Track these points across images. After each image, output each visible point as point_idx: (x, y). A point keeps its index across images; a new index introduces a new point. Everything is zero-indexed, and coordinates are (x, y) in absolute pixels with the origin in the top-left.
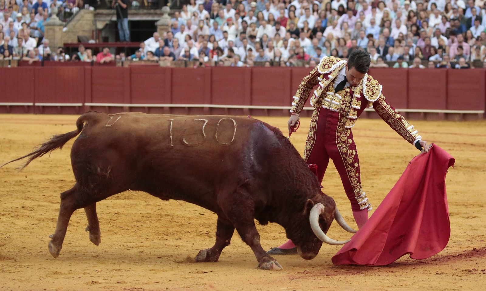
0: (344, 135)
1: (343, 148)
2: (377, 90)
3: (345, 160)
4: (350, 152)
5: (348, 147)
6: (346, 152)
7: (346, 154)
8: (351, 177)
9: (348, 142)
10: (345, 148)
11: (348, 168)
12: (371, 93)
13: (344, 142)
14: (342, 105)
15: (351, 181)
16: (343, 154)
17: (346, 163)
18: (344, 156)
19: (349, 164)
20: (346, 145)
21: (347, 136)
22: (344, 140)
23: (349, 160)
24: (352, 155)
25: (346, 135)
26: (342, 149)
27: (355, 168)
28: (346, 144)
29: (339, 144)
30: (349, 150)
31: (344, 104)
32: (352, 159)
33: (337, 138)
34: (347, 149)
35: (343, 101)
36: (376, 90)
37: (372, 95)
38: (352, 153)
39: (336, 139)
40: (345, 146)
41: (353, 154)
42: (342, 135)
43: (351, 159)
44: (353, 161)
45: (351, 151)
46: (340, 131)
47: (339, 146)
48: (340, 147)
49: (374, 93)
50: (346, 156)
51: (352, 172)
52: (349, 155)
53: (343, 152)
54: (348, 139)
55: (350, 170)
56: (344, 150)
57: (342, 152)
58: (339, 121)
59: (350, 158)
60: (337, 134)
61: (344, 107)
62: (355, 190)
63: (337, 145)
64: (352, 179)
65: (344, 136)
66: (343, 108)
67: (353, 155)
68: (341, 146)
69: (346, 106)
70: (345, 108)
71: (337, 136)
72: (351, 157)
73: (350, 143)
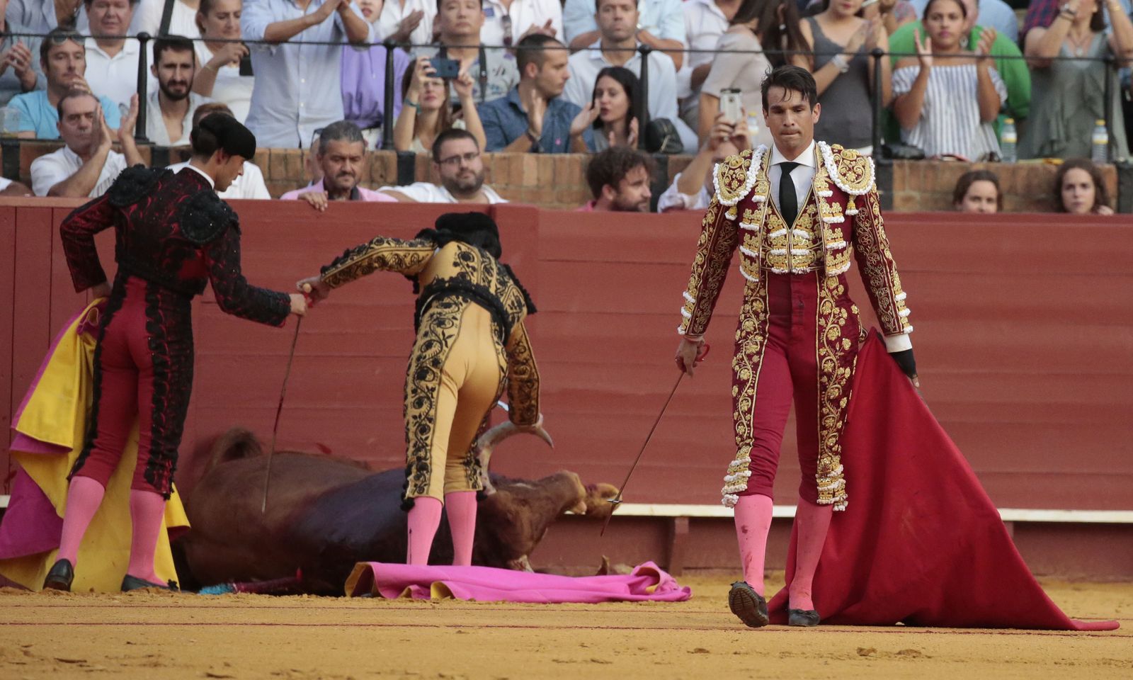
0: (834, 323)
1: (828, 360)
3: (824, 387)
4: (839, 373)
5: (837, 359)
6: (831, 370)
7: (829, 375)
8: (824, 428)
9: (841, 346)
10: (831, 360)
11: (824, 409)
13: (833, 345)
15: (822, 436)
16: (823, 374)
17: (824, 397)
18: (825, 379)
19: (829, 399)
20: (835, 355)
21: (840, 327)
22: (833, 339)
23: (832, 390)
25: (838, 323)
28: (836, 351)
29: (821, 350)
30: (839, 367)
32: (839, 390)
33: (820, 332)
34: (834, 365)
38: (842, 375)
40: (832, 357)
41: (844, 377)
42: (830, 325)
43: (837, 388)
45: (842, 369)
47: (819, 354)
48: (821, 358)
50: (829, 380)
51: (830, 417)
52: (836, 378)
53: (826, 370)
54: (842, 336)
55: (828, 414)
56: (828, 367)
57: (822, 370)
59: (836, 386)
60: (819, 321)
62: (821, 458)
64: (825, 432)
65: (834, 327)
67: (843, 381)
68: (825, 356)
72: (839, 383)
73: (844, 350)
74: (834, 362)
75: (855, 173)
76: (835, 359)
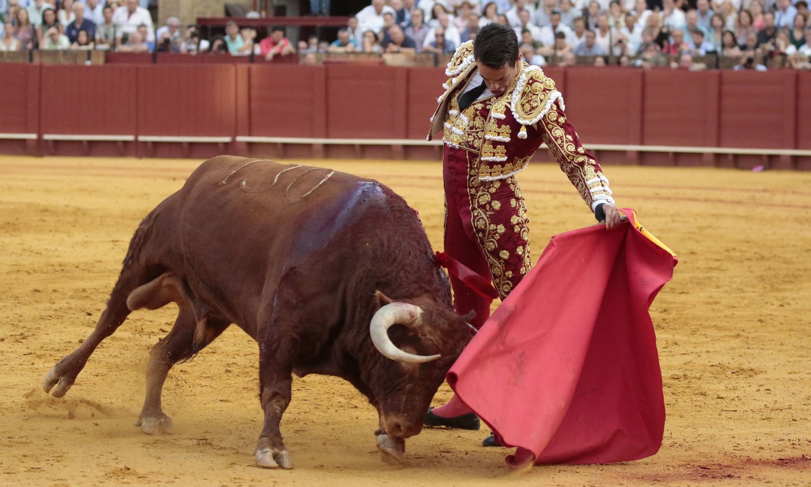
0: (484, 191)
1: (479, 219)
2: (541, 101)
3: (481, 242)
4: (490, 229)
5: (488, 218)
6: (483, 227)
7: (483, 231)
8: (495, 276)
9: (491, 207)
10: (482, 219)
11: (489, 260)
12: (527, 107)
13: (483, 207)
14: (469, 135)
16: (478, 231)
17: (485, 251)
18: (481, 235)
19: (489, 252)
20: (485, 214)
21: (490, 193)
22: (483, 203)
23: (488, 243)
24: (495, 234)
25: (488, 191)
26: (477, 221)
27: (502, 261)
28: (487, 211)
29: (475, 213)
30: (490, 224)
31: (473, 134)
32: (494, 243)
33: (472, 199)
34: (486, 223)
35: (471, 128)
36: (539, 102)
37: (530, 111)
38: (494, 230)
39: (470, 202)
40: (483, 216)
41: (497, 233)
42: (480, 193)
43: (492, 241)
44: (497, 246)
45: (493, 227)
46: (475, 186)
47: (474, 215)
48: (475, 218)
49: (533, 108)
50: (484, 236)
52: (489, 234)
53: (479, 227)
54: (492, 200)
55: (493, 264)
56: (481, 224)
57: (476, 228)
58: (469, 166)
59: (490, 240)
60: (470, 191)
61: (470, 139)
63: (472, 213)
64: (497, 281)
65: (484, 194)
66: (470, 141)
67: (497, 235)
68: (478, 215)
69: (476, 137)
70: (473, 141)
71: (472, 195)
72: (493, 237)
73: (493, 210)
74: (485, 220)
75: (531, 105)
76: (485, 218)
